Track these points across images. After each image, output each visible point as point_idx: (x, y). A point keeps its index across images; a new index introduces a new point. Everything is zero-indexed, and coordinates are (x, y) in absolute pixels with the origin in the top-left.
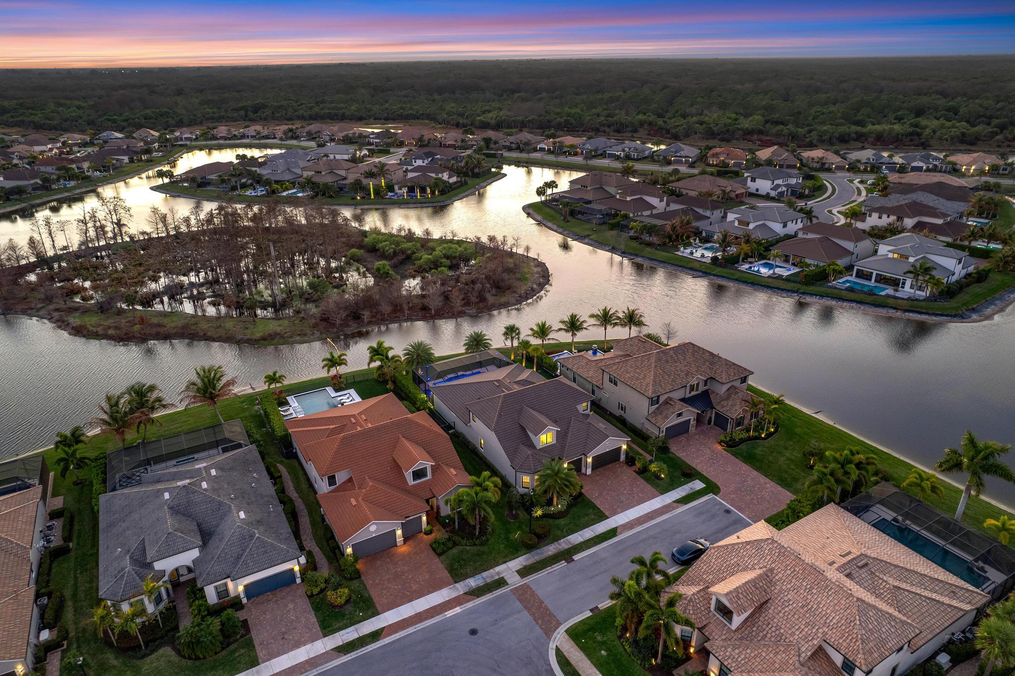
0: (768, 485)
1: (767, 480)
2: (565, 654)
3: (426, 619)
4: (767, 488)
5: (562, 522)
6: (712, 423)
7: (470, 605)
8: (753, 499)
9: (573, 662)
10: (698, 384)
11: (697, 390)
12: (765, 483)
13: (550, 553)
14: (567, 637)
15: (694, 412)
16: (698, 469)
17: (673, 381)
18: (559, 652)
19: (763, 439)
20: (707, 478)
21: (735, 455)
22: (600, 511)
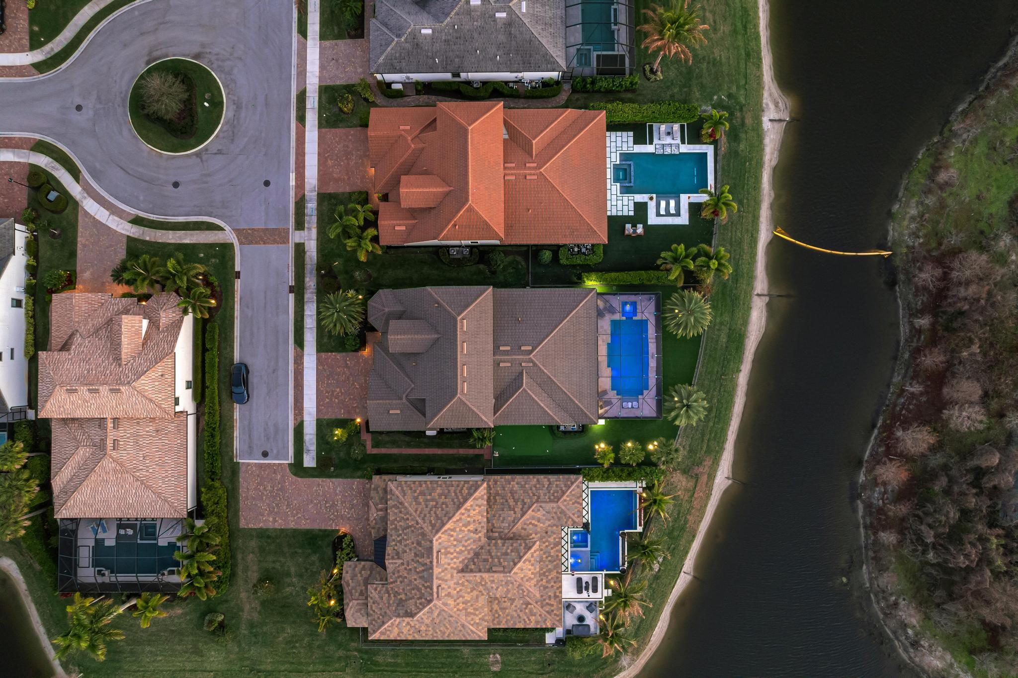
0: (271, 520)
2: (216, 232)
3: (297, 158)
4: (268, 516)
7: (292, 193)
8: (265, 489)
9: (207, 232)
13: (307, 279)
14: (228, 241)
18: (220, 229)
22: (327, 351)
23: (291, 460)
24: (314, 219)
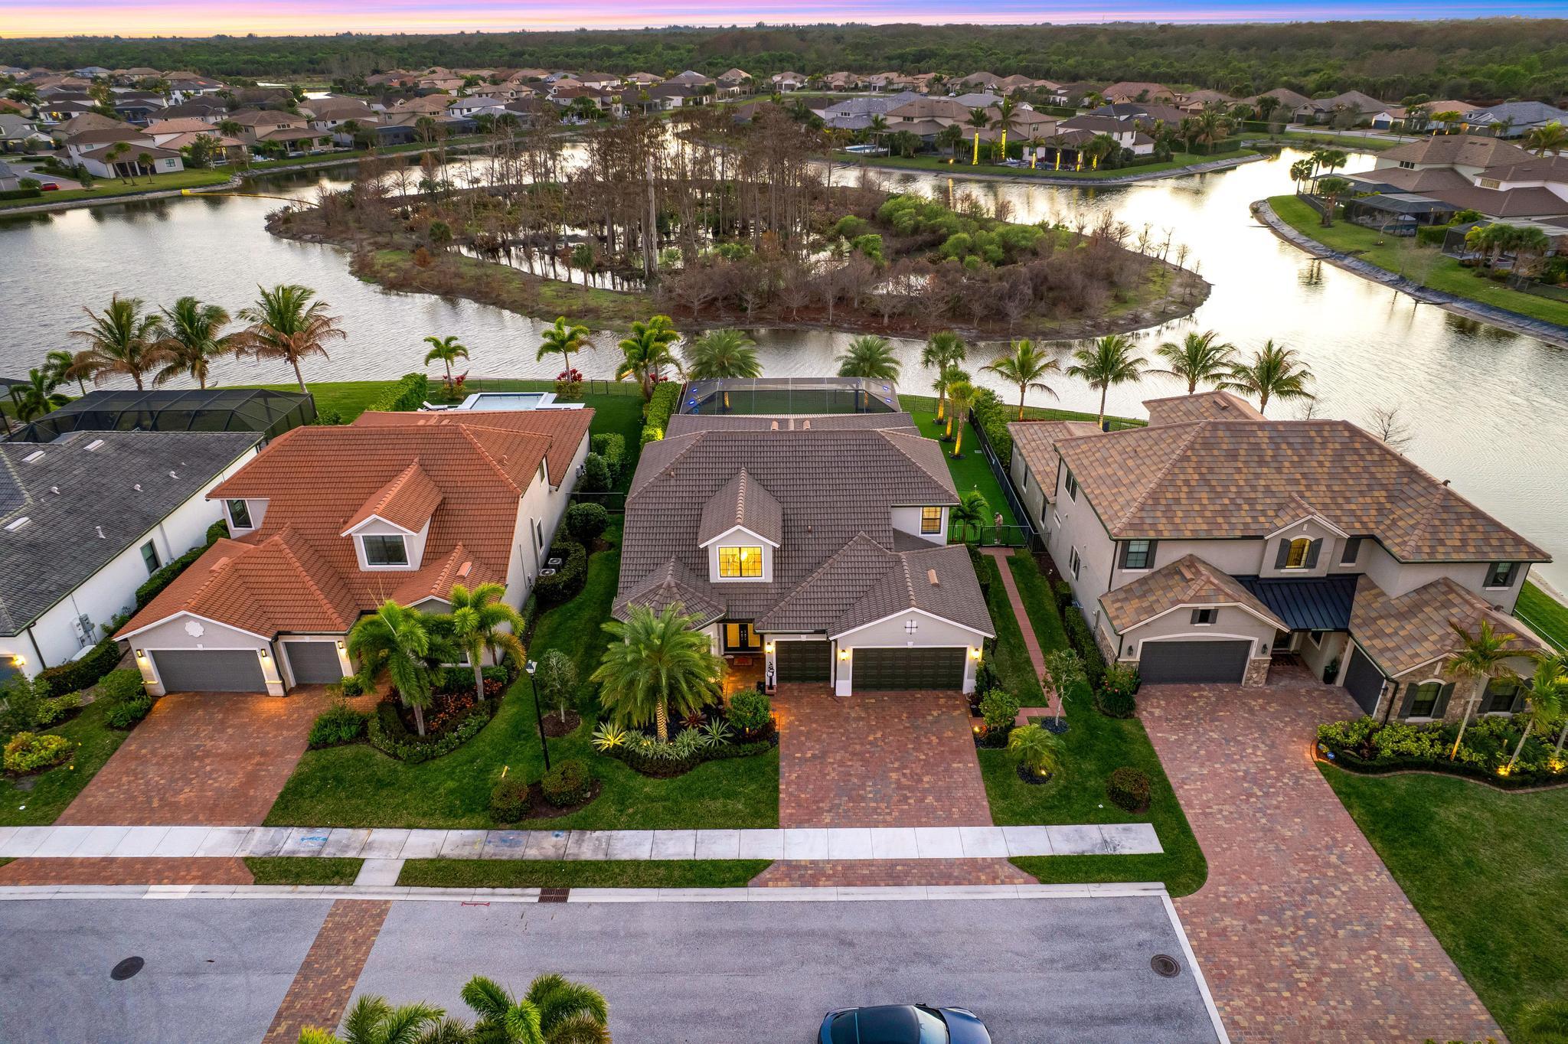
0: (1403, 942)
1: (1415, 922)
4: (1394, 951)
5: (650, 786)
6: (1340, 681)
8: (1301, 964)
10: (1316, 546)
11: (1312, 563)
12: (1398, 929)
13: (532, 854)
15: (1271, 626)
16: (1179, 793)
17: (1224, 512)
19: (1498, 781)
20: (1185, 829)
21: (1347, 796)
22: (774, 803)
23: (1156, 890)
24: (341, 835)
